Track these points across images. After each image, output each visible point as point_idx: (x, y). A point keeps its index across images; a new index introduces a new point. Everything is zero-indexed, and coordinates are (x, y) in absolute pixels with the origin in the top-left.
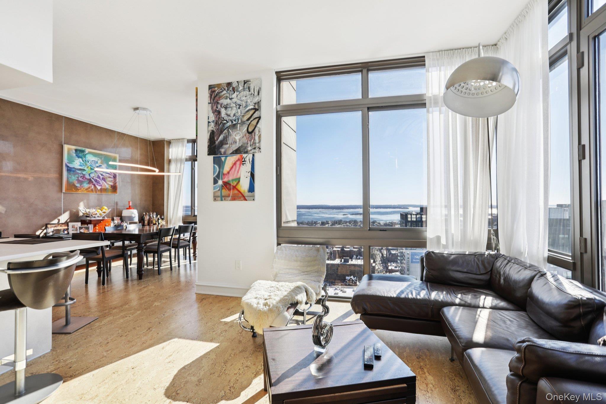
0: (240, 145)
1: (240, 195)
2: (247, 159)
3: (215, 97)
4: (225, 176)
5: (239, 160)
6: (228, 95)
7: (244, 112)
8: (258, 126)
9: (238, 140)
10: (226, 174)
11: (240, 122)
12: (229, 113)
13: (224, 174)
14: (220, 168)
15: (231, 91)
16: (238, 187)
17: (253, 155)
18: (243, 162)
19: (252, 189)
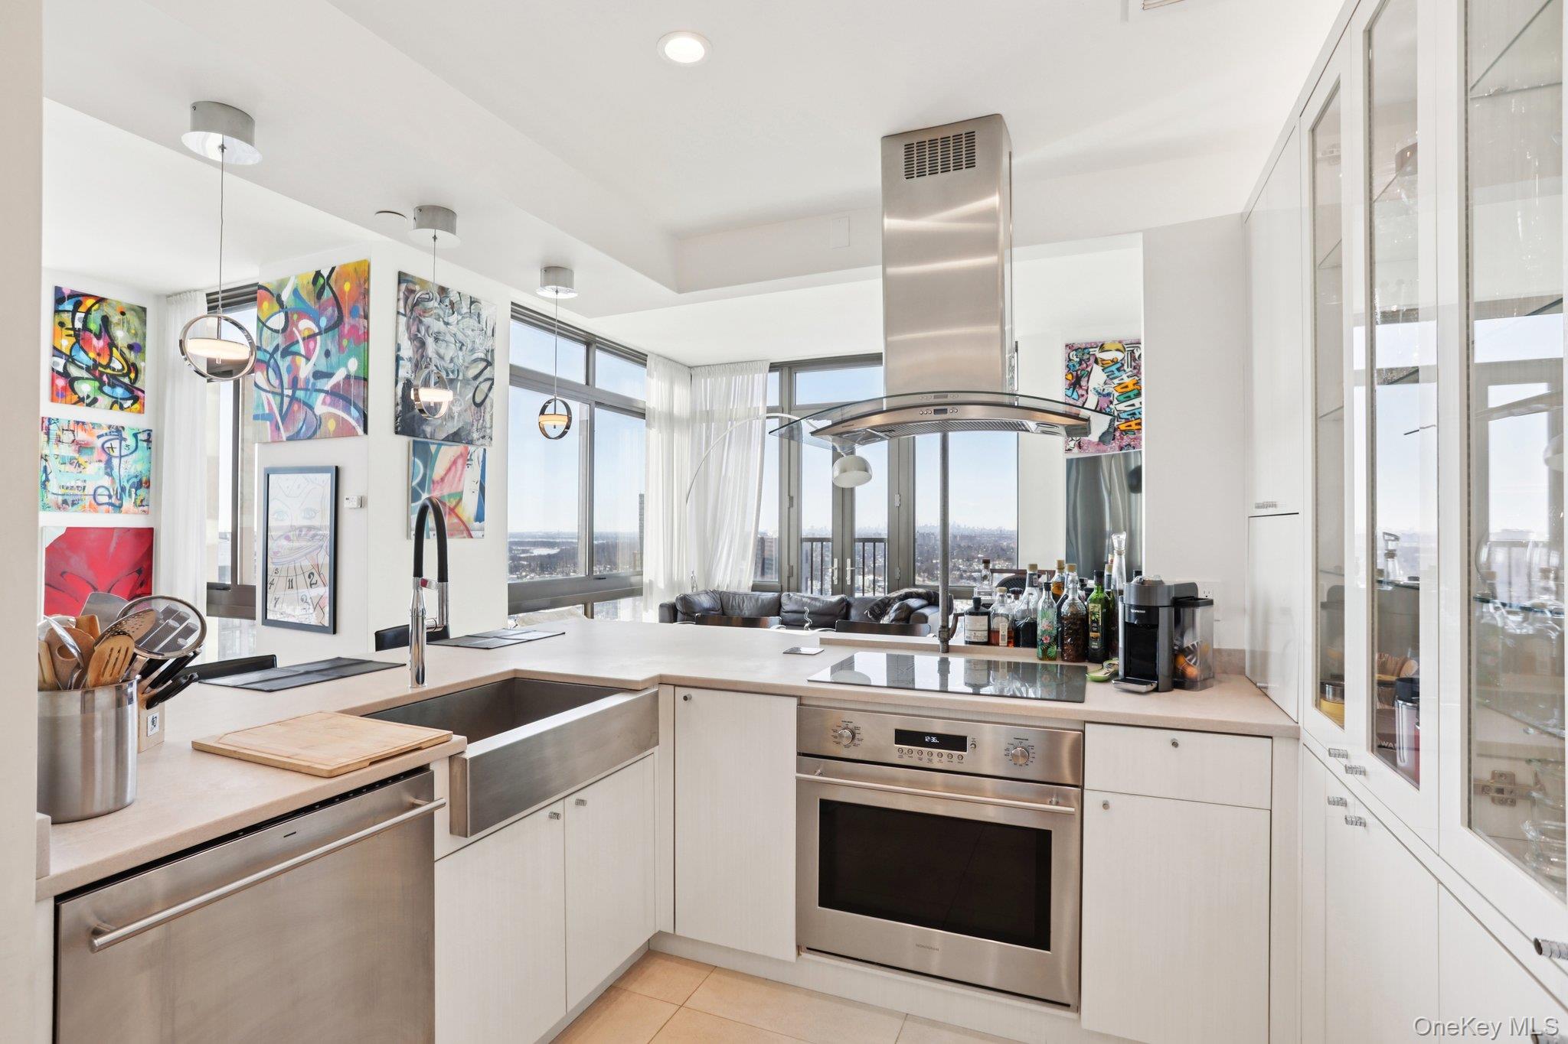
0: (460, 425)
1: (462, 527)
2: (474, 457)
3: (415, 305)
4: (436, 485)
5: (461, 455)
6: (441, 313)
7: (469, 359)
8: (490, 395)
9: (456, 414)
10: (438, 483)
11: (461, 377)
12: (442, 351)
13: (433, 482)
14: (425, 467)
15: (447, 306)
16: (459, 510)
17: (485, 450)
18: (468, 460)
19: (480, 517)
